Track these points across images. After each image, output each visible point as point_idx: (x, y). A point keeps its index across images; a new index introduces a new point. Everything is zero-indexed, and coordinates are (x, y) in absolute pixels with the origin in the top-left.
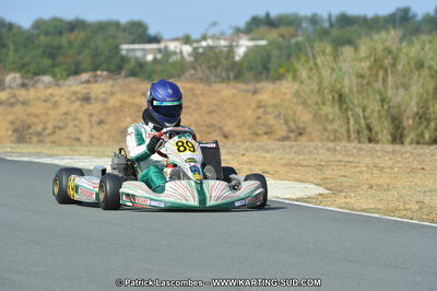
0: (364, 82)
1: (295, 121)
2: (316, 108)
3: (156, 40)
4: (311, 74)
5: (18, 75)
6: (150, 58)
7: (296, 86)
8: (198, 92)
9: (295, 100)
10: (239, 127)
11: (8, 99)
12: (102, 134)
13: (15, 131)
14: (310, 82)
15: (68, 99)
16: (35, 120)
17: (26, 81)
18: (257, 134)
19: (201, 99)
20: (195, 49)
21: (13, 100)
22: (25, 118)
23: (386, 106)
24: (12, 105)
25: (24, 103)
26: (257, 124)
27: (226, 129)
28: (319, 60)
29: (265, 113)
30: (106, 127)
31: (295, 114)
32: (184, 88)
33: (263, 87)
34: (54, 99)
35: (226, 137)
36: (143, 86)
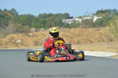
1: (110, 37)
2: (115, 33)
3: (72, 18)
4: (114, 24)
5: (34, 28)
6: (70, 23)
7: (110, 28)
8: (83, 31)
9: (109, 32)
10: (95, 40)
11: (32, 35)
13: (34, 43)
14: (114, 27)
16: (40, 40)
17: (37, 30)
18: (100, 41)
21: (34, 35)
22: (37, 40)
24: (33, 36)
25: (36, 36)
26: (100, 39)
27: (91, 40)
28: (116, 21)
29: (102, 35)
31: (110, 36)
32: (79, 30)
33: (101, 29)
34: (44, 34)
35: (91, 42)
36: (68, 30)
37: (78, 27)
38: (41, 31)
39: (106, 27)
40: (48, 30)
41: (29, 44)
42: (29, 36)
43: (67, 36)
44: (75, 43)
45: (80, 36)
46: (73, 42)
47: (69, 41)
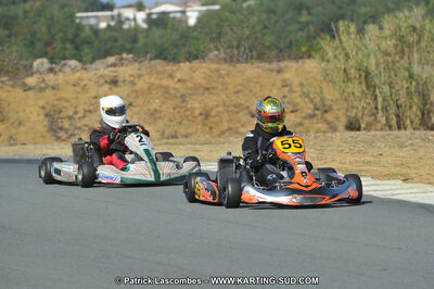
0: (390, 60)
1: (321, 99)
3: (109, 7)
4: (337, 52)
5: (45, 60)
6: (103, 25)
9: (320, 78)
11: (38, 84)
13: (47, 115)
15: (97, 82)
16: (66, 104)
17: (54, 66)
19: (226, 79)
20: (149, 15)
21: (43, 85)
22: (56, 102)
23: (414, 83)
24: (42, 90)
27: (253, 109)
28: (344, 39)
30: (135, 109)
32: (209, 69)
33: (287, 66)
34: (83, 83)
35: (253, 116)
36: (169, 68)
37: (203, 57)
38: (67, 69)
39: (307, 61)
40: (93, 66)
41: (29, 118)
42: (27, 88)
43: (166, 89)
44: (195, 117)
45: (212, 91)
46: (188, 113)
47: (171, 111)
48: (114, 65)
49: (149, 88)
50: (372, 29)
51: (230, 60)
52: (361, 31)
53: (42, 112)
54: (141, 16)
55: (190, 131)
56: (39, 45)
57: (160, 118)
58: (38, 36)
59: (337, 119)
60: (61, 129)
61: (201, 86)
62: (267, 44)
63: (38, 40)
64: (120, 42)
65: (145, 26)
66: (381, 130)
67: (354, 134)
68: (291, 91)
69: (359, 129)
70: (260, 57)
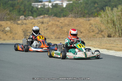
1: (101, 29)
2: (107, 25)
3: (41, 2)
4: (105, 15)
5: (23, 16)
8: (73, 20)
9: (100, 22)
10: (85, 30)
12: (47, 32)
13: (23, 32)
14: (105, 18)
15: (38, 23)
16: (29, 29)
17: (26, 18)
19: (74, 22)
20: (52, 4)
21: (22, 23)
22: (26, 28)
24: (22, 25)
25: (25, 24)
26: (90, 29)
27: (82, 31)
30: (48, 30)
31: (100, 26)
32: (69, 20)
33: (91, 19)
34: (33, 23)
35: (81, 33)
36: (58, 19)
37: (67, 16)
38: (29, 19)
39: (97, 18)
40: (37, 18)
41: (18, 32)
42: (18, 24)
43: (57, 25)
44: (65, 33)
45: (70, 26)
46: (63, 32)
47: (58, 31)
48: (42, 18)
49: (52, 25)
50: (115, 9)
51: (75, 17)
52: (112, 10)
53: (22, 31)
54: (50, 4)
55: (64, 37)
56: (21, 12)
57: (55, 33)
58: (21, 9)
59: (105, 34)
60: (27, 35)
61: (67, 24)
62: (86, 13)
63: (21, 11)
64: (44, 11)
65: (51, 7)
66: (117, 37)
67: (110, 38)
68: (92, 26)
69: (111, 37)
70: (84, 16)
